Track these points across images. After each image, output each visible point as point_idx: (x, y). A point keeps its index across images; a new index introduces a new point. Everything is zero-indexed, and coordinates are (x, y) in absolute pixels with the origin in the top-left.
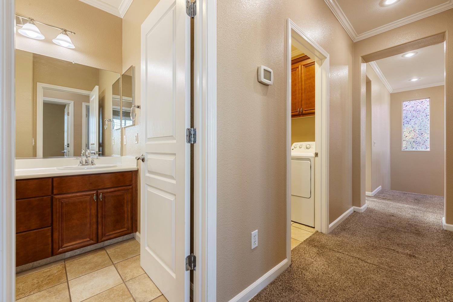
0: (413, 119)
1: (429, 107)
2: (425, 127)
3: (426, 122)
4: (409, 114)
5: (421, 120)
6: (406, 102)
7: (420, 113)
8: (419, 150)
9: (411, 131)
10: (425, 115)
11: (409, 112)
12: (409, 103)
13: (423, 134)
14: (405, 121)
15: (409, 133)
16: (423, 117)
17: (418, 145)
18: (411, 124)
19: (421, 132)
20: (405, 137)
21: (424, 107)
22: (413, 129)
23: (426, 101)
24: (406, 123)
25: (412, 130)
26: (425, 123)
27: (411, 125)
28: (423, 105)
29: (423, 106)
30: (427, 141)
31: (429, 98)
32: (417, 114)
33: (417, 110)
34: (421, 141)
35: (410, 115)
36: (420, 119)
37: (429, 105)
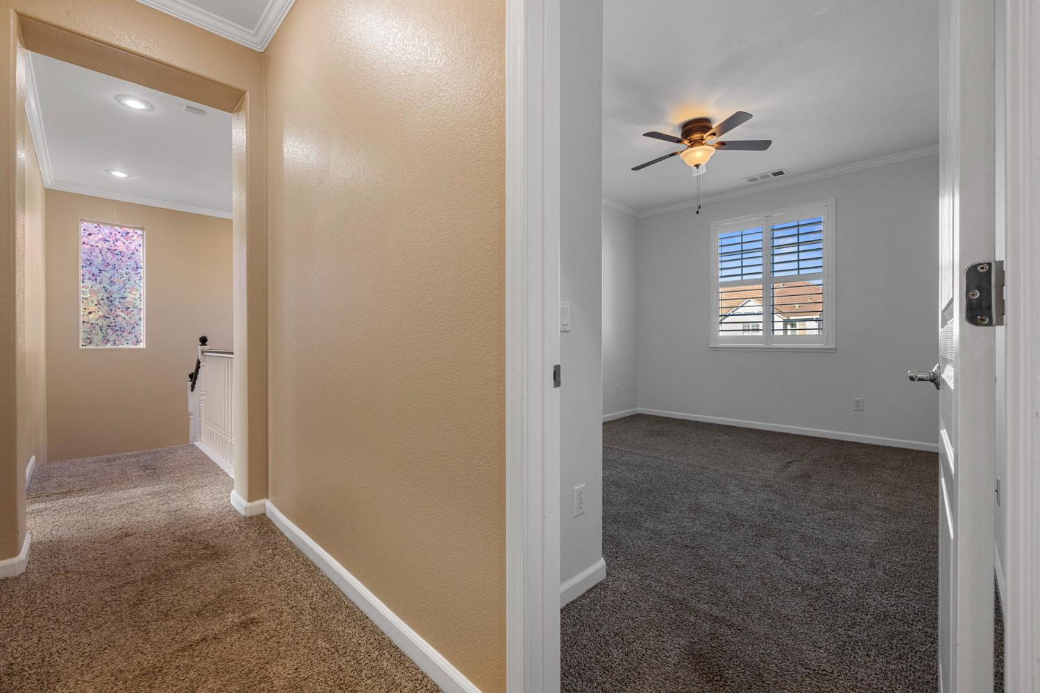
0: (107, 272)
1: (141, 249)
2: (134, 293)
3: (135, 281)
4: (97, 257)
5: (126, 277)
6: (90, 224)
7: (124, 259)
8: (120, 346)
9: (103, 299)
10: (135, 266)
11: (97, 250)
12: (96, 227)
13: (130, 310)
14: (88, 274)
15: (96, 305)
16: (130, 271)
17: (119, 334)
18: (101, 283)
19: (126, 304)
20: (86, 313)
21: (132, 247)
22: (106, 295)
23: (136, 236)
24: (89, 279)
25: (105, 298)
26: (133, 284)
27: (102, 285)
28: (130, 241)
29: (130, 243)
30: (137, 325)
31: (142, 229)
32: (114, 259)
33: (115, 250)
34: (125, 325)
35: (99, 260)
36: (124, 272)
37: (141, 244)
